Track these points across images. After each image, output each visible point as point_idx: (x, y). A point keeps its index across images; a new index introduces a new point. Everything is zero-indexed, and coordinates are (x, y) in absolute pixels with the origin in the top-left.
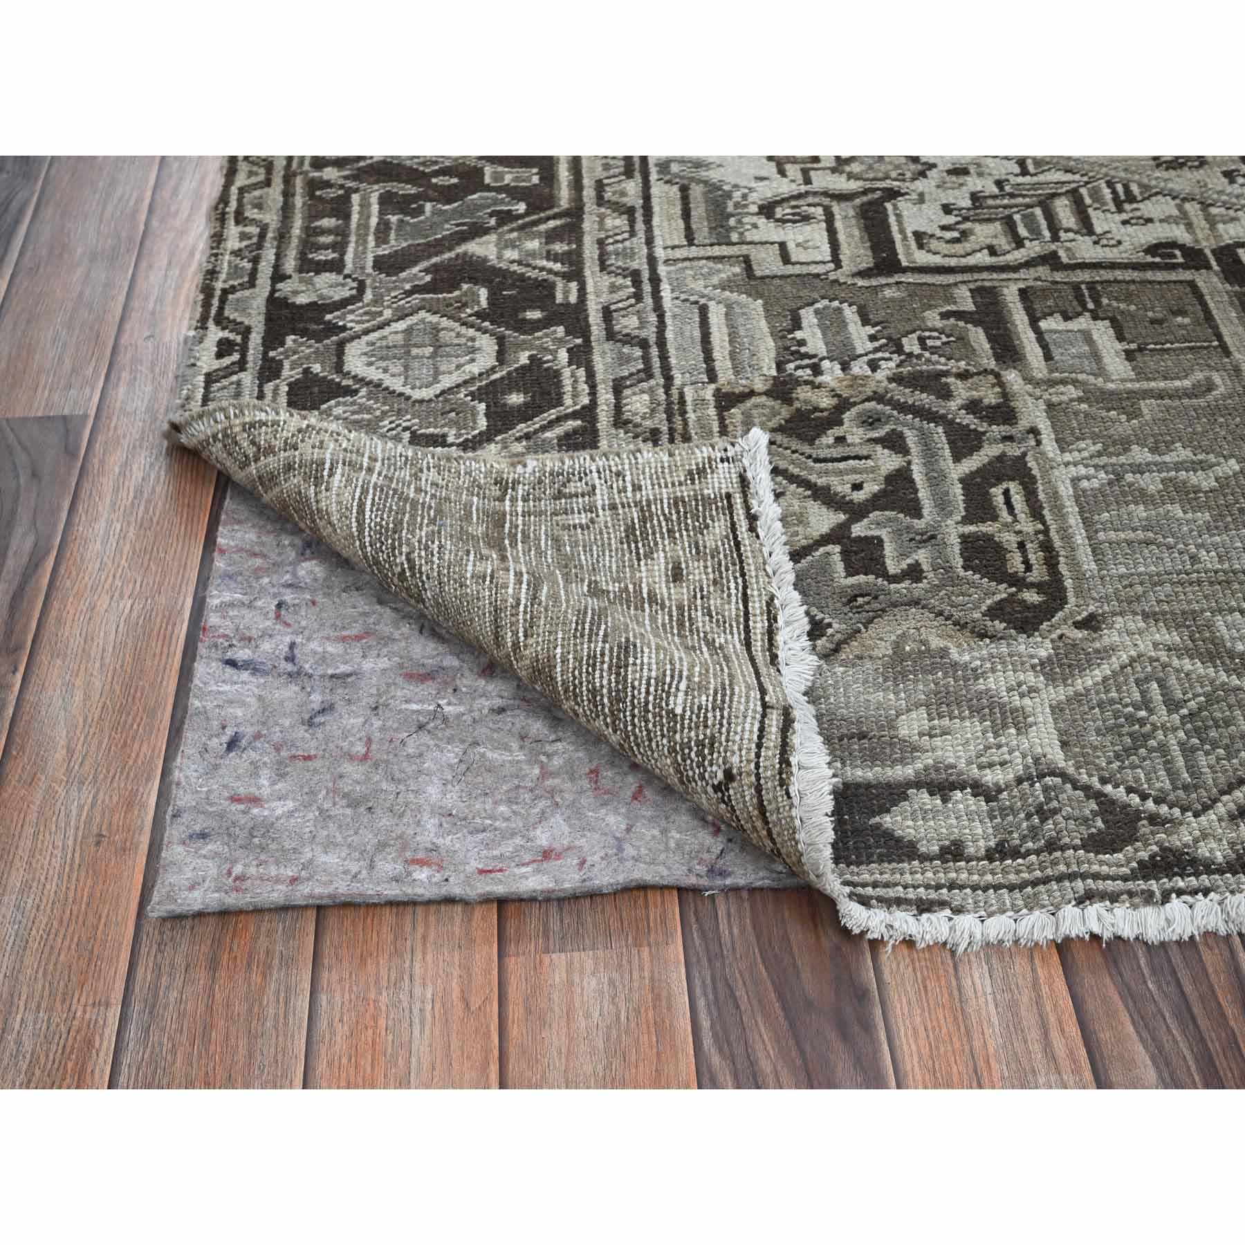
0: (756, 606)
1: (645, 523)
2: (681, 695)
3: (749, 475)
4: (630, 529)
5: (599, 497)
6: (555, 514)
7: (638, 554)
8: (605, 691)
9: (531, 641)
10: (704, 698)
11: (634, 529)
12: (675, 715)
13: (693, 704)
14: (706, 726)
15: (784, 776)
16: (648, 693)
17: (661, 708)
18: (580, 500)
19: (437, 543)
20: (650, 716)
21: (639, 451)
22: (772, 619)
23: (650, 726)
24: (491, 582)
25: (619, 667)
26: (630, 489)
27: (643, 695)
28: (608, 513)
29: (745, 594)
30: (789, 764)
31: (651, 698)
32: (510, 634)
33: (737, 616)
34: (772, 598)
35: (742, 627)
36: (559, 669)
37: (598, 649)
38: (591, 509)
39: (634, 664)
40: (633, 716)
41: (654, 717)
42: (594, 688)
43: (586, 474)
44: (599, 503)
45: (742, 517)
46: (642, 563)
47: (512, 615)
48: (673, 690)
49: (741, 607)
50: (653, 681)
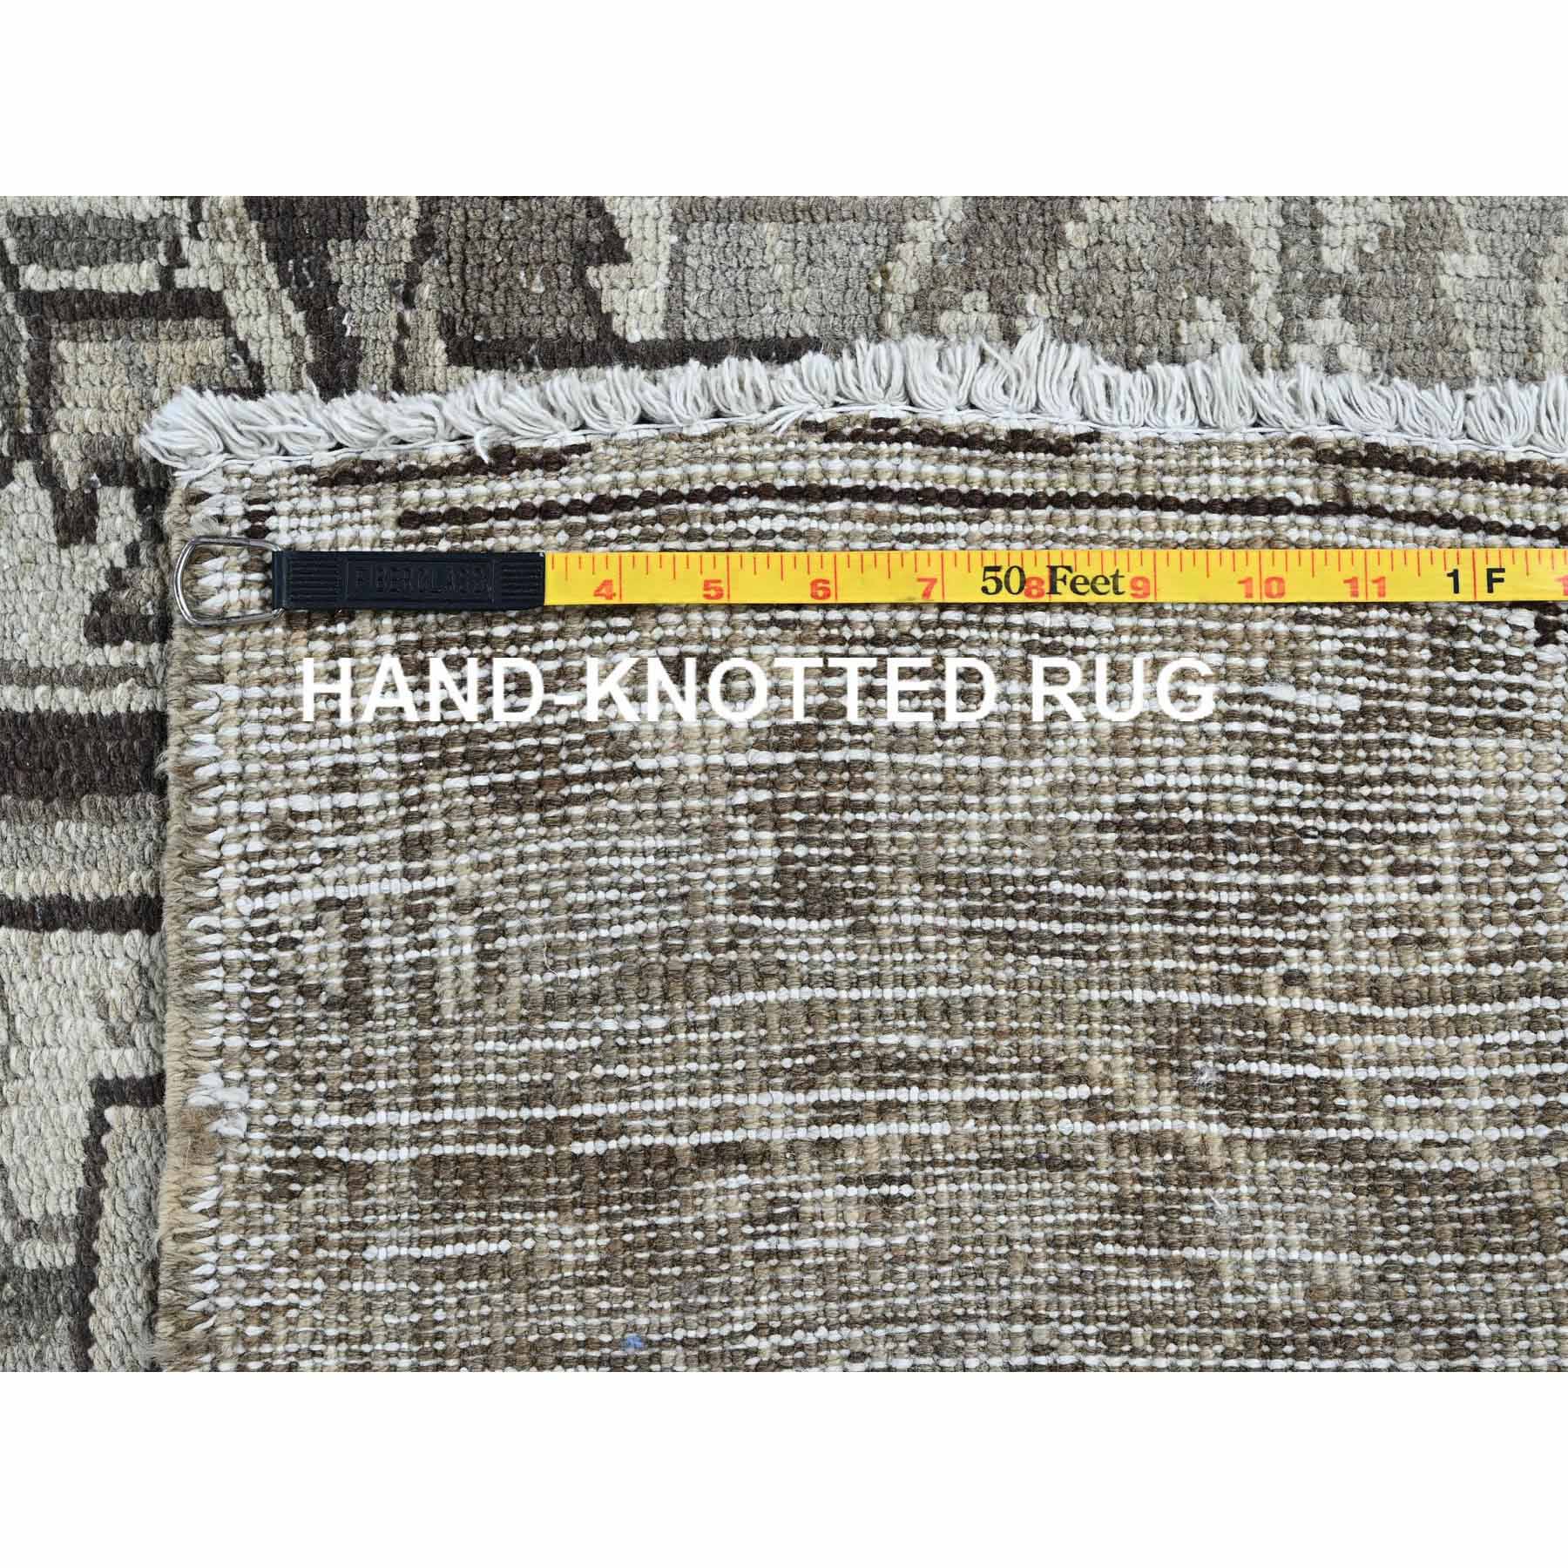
0: (838, 467)
1: (492, 755)
2: (1306, 698)
3: (324, 459)
4: (513, 798)
5: (373, 890)
6: (428, 1013)
7: (612, 775)
8: (1265, 880)
9: (1097, 1068)
10: (1326, 646)
11: (516, 785)
12: (1364, 711)
13: (1339, 672)
14: (1403, 643)
15: (1550, 477)
16: (1292, 775)
17: (1335, 744)
18: (377, 942)
19: (751, 1341)
20: (1352, 770)
21: (187, 770)
22: (881, 431)
23: (1375, 771)
24: (905, 1180)
25: (1211, 845)
26: (346, 799)
27: (1297, 788)
28: (440, 863)
29: (788, 494)
30: (1524, 465)
31: (1306, 767)
32: (1065, 1126)
33: (871, 518)
34: (807, 426)
35: (908, 510)
36: (1183, 997)
37: (1146, 896)
38: (416, 912)
39: (1207, 807)
40: (1344, 815)
41: (1357, 761)
42: (1253, 906)
43: (272, 928)
44: (398, 887)
45: (504, 487)
46: (646, 764)
47: (1016, 1119)
48: (1290, 716)
49: (837, 506)
50: (1260, 763)
